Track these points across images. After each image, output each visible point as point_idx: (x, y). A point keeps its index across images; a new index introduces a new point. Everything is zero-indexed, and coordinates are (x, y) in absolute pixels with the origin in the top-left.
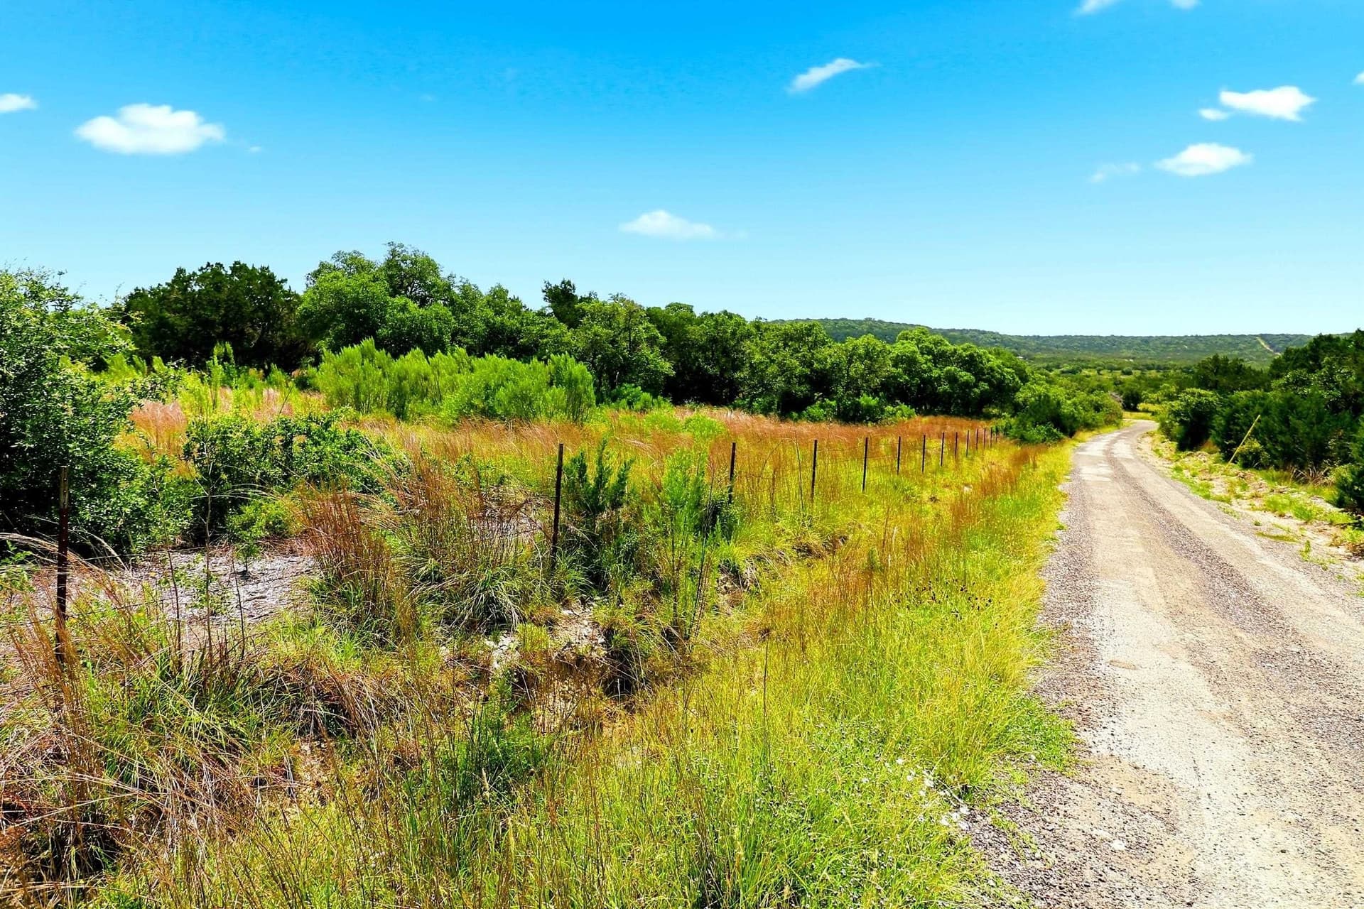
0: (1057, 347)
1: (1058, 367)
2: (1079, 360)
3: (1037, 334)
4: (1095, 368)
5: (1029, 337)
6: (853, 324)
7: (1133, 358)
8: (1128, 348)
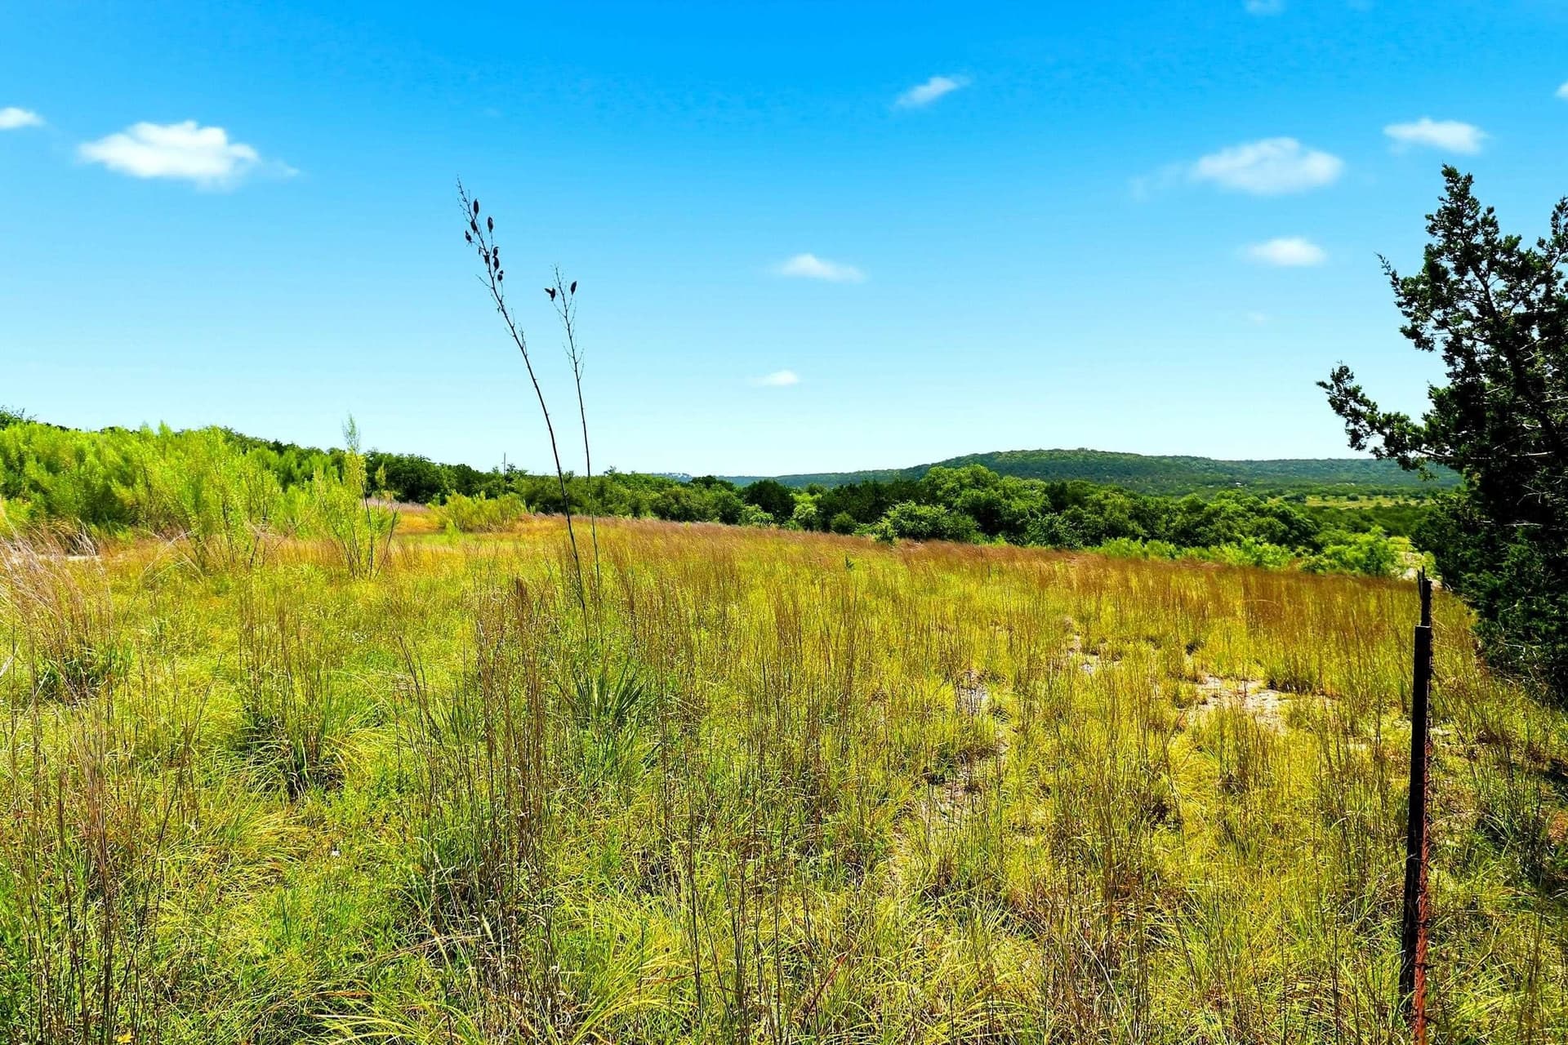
0: (1272, 471)
1: (1281, 493)
2: (1300, 486)
3: (1249, 459)
4: (1319, 494)
5: (1241, 461)
6: (1069, 455)
7: (1355, 482)
8: (1347, 471)
